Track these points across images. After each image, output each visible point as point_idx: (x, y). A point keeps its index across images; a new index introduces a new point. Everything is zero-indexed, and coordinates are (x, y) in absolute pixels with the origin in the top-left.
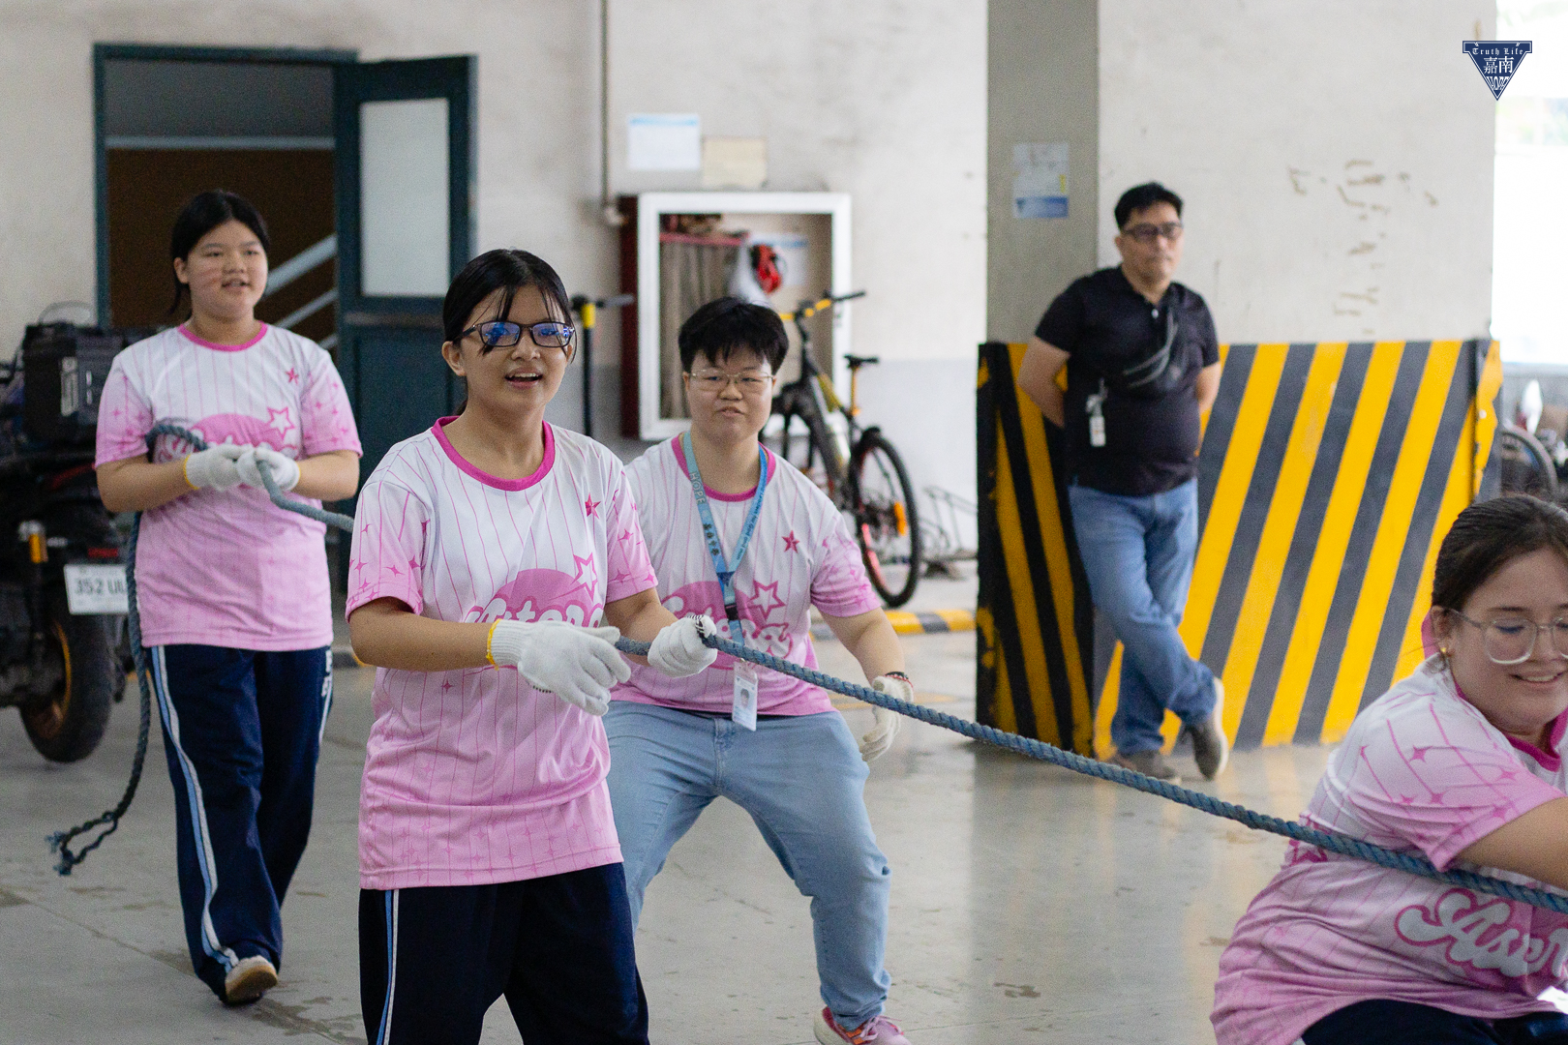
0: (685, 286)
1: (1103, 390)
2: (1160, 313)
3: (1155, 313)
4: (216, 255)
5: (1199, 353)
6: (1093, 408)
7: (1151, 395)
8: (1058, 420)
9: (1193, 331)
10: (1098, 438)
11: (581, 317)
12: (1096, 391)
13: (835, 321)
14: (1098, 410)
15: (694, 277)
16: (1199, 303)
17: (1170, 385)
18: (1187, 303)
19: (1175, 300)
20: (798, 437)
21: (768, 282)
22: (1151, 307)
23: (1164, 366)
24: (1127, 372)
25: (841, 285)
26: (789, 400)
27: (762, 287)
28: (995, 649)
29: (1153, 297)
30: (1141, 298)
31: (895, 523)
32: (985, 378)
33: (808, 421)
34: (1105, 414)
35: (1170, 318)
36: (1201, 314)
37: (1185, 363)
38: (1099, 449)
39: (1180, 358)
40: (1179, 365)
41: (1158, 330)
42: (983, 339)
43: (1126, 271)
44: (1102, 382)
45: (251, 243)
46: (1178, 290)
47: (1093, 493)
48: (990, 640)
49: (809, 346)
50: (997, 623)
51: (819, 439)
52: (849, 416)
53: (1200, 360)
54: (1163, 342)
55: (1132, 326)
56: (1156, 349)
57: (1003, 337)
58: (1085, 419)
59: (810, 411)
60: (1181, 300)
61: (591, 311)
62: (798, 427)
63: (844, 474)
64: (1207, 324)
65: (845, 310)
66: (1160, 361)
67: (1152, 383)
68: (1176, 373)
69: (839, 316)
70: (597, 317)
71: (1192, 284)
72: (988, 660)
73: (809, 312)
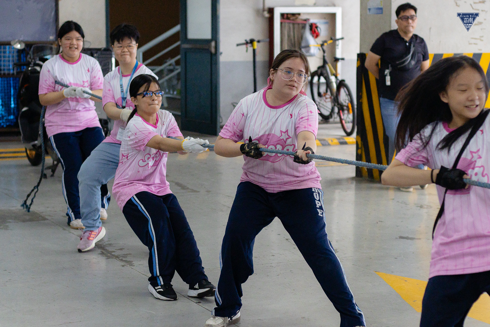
0: (289, 36)
1: (390, 68)
2: (409, 44)
3: (407, 44)
4: (69, 39)
5: (422, 57)
6: (387, 74)
7: (405, 70)
8: (378, 78)
9: (420, 49)
10: (388, 83)
11: (252, 46)
12: (388, 68)
13: (337, 47)
14: (388, 74)
15: (292, 34)
16: (422, 40)
17: (411, 67)
18: (418, 41)
19: (414, 40)
20: (323, 83)
21: (315, 35)
22: (406, 42)
23: (409, 61)
24: (397, 62)
25: (338, 35)
26: (319, 72)
27: (313, 36)
28: (361, 148)
29: (407, 39)
30: (403, 39)
31: (348, 110)
32: (359, 64)
33: (325, 78)
34: (390, 75)
35: (412, 45)
36: (423, 44)
37: (416, 59)
38: (388, 86)
39: (415, 58)
40: (414, 61)
41: (408, 50)
42: (358, 52)
43: (399, 31)
44: (390, 65)
45: (79, 37)
46: (415, 36)
47: (386, 100)
48: (360, 146)
49: (326, 54)
50: (362, 140)
51: (328, 84)
52: (336, 77)
53: (422, 59)
54: (409, 53)
55: (400, 48)
56: (407, 56)
57: (364, 51)
58: (384, 77)
59: (326, 75)
60: (416, 40)
61: (255, 44)
62: (322, 80)
63: (335, 94)
64: (425, 47)
65: (340, 43)
66: (408, 59)
67: (405, 66)
68: (413, 63)
69: (338, 45)
70: (257, 45)
71: (420, 35)
72: (359, 152)
73: (325, 44)
